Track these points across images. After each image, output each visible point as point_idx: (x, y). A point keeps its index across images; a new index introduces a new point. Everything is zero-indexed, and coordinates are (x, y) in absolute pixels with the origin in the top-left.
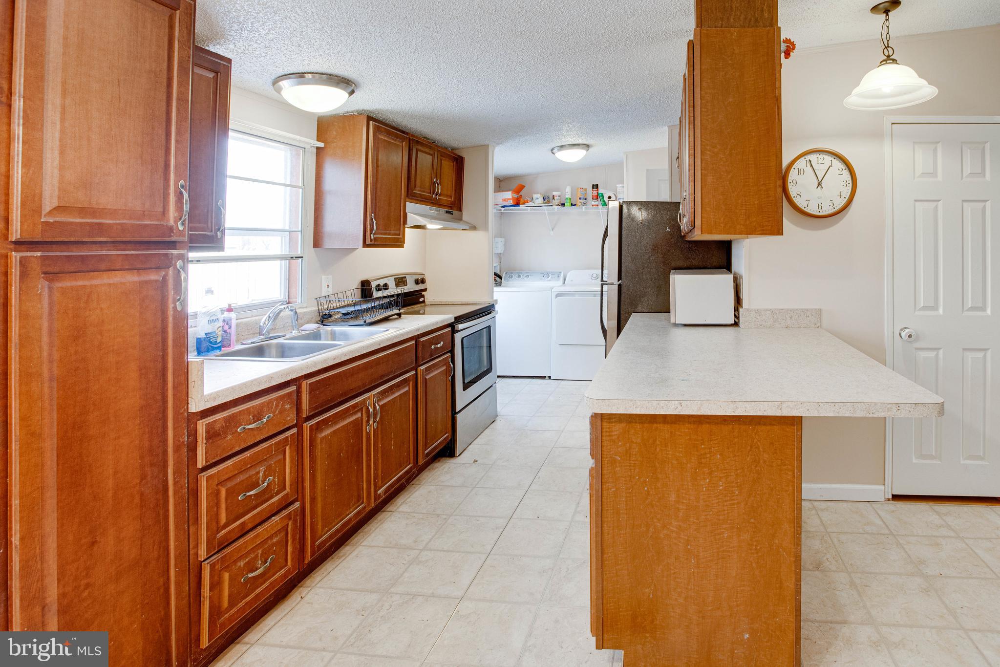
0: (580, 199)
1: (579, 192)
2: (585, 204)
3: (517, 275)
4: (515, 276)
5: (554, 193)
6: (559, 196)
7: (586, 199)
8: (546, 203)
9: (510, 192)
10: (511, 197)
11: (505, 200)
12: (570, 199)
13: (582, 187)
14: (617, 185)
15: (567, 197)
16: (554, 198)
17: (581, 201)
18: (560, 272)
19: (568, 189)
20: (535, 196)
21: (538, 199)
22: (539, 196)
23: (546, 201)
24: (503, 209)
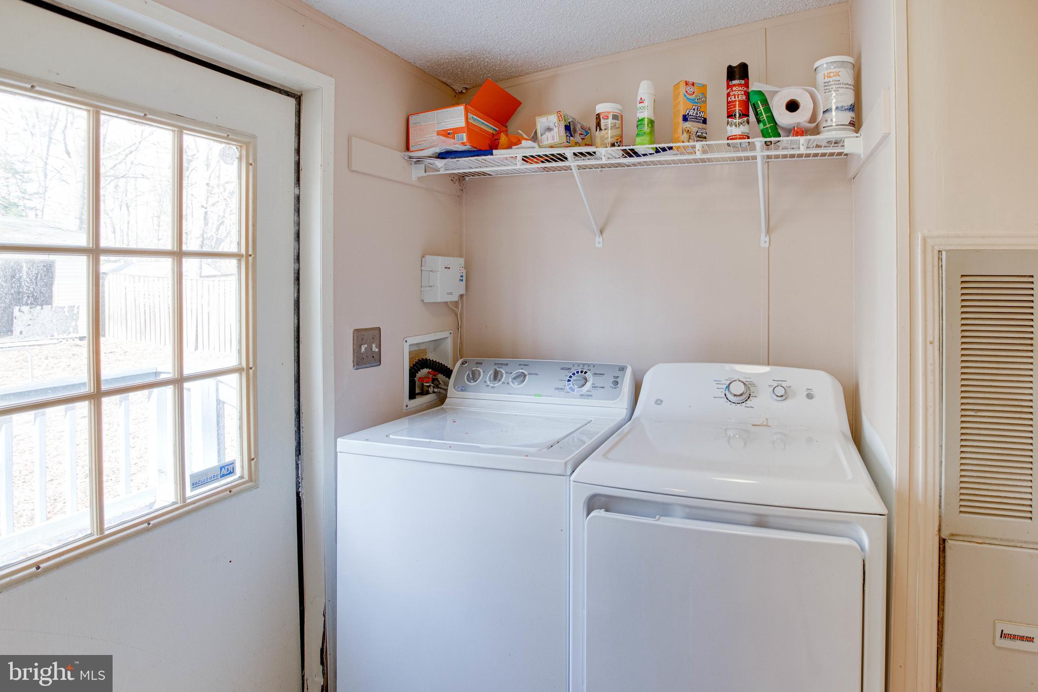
0: (685, 119)
1: (681, 98)
2: (702, 138)
3: (492, 372)
4: (486, 375)
5: (601, 108)
6: (615, 117)
7: (705, 122)
8: (577, 144)
9: (461, 109)
10: (462, 124)
11: (447, 134)
12: (652, 122)
13: (691, 80)
14: (817, 64)
15: (640, 116)
16: (598, 124)
17: (688, 125)
18: (622, 369)
19: (645, 90)
20: (542, 122)
21: (549, 129)
22: (551, 120)
23: (578, 138)
24: (440, 163)
